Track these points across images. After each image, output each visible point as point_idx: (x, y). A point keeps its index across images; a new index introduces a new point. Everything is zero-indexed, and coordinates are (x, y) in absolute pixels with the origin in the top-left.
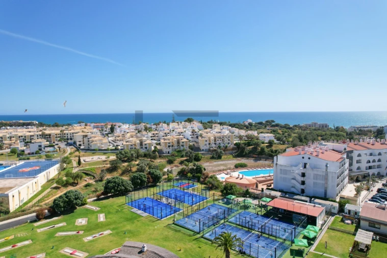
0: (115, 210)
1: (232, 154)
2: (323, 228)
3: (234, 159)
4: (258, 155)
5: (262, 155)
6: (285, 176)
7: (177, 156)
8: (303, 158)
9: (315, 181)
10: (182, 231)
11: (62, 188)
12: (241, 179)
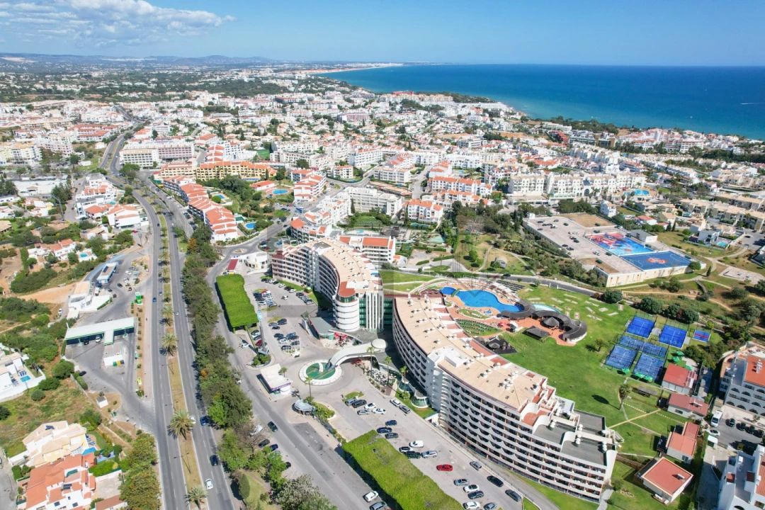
0: (625, 315)
11: (657, 288)
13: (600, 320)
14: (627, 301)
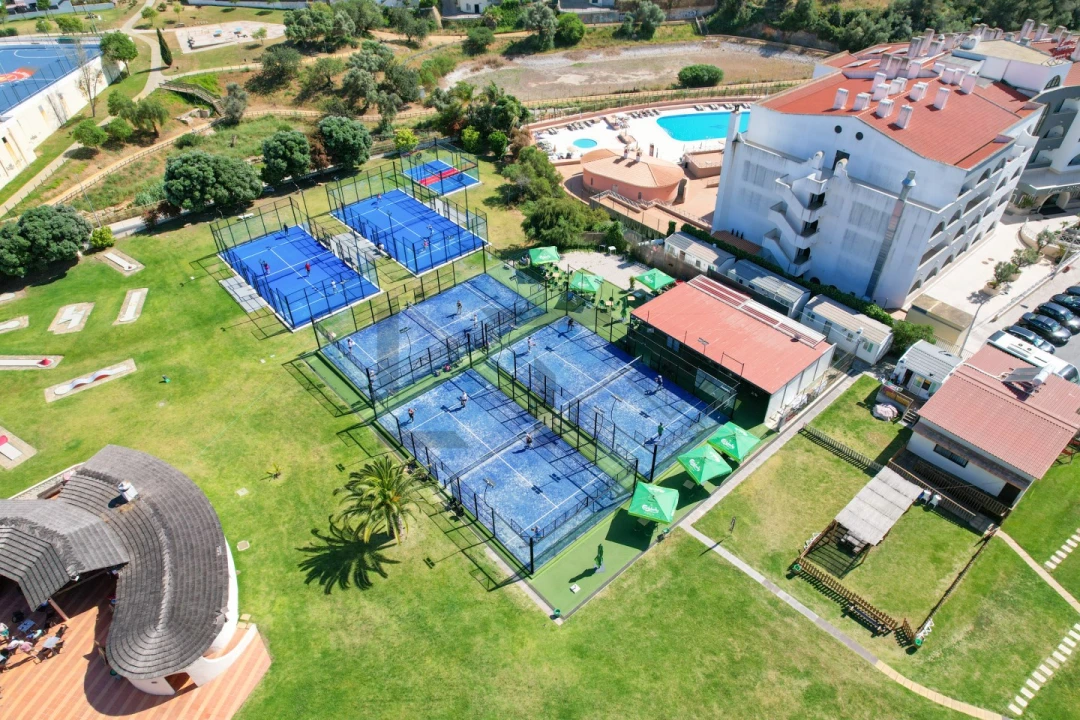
0: (180, 278)
1: (692, 20)
2: (781, 430)
3: (697, 38)
4: (782, 28)
5: (796, 29)
6: (757, 189)
7: (501, 24)
8: (838, 129)
9: (853, 228)
10: (327, 390)
11: (103, 152)
12: (629, 165)
13: (127, 367)
14: (114, 227)
